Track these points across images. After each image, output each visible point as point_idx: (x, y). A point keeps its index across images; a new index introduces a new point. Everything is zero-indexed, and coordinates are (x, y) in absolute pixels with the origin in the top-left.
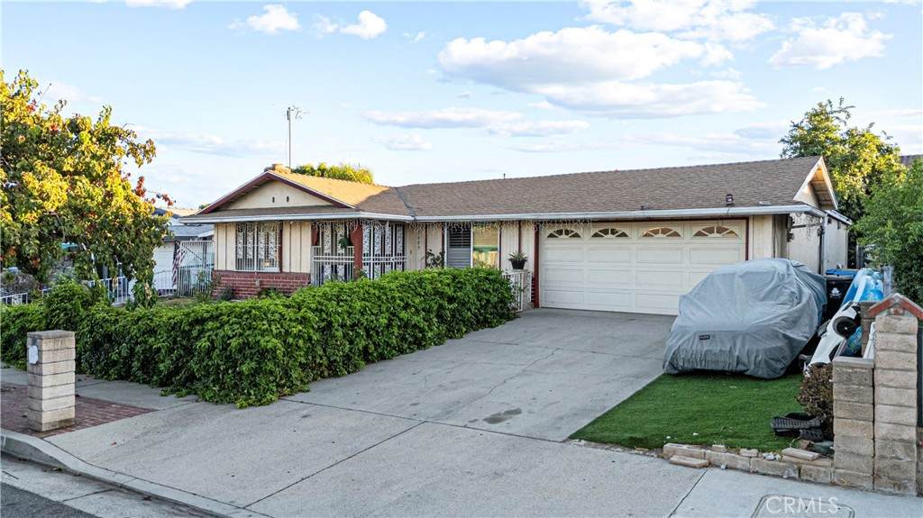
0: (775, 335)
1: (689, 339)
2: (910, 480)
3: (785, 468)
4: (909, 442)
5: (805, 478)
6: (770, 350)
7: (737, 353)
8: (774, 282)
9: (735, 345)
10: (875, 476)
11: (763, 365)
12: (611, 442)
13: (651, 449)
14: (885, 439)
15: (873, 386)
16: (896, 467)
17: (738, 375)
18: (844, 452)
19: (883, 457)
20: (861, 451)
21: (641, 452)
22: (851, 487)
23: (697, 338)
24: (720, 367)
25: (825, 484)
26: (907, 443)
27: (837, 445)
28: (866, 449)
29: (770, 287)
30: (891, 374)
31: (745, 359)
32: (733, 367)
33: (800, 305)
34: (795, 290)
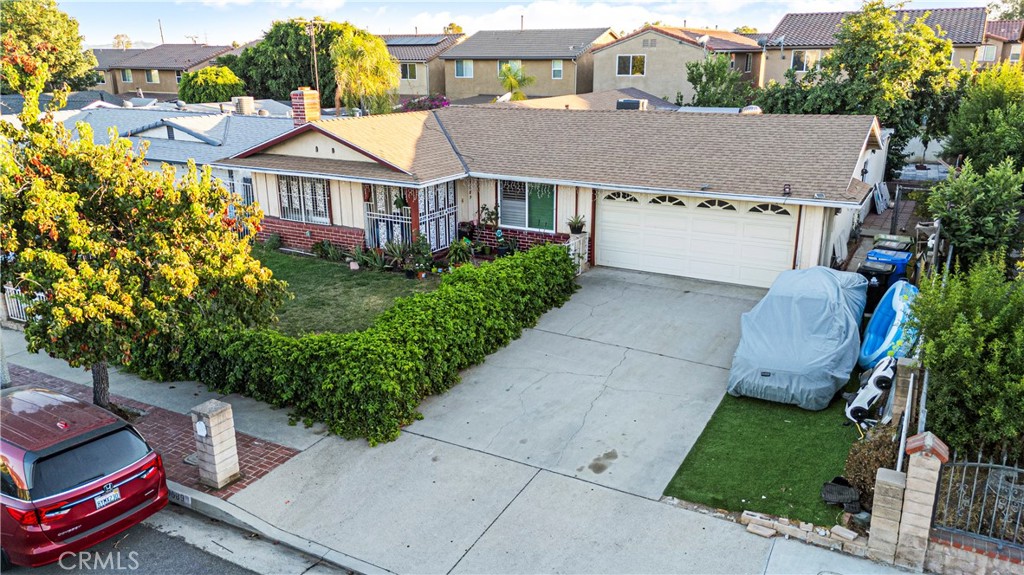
0: (825, 377)
1: (752, 374)
2: (920, 562)
3: (832, 542)
4: (924, 539)
5: (846, 550)
6: (819, 390)
7: (792, 392)
8: (825, 314)
9: (791, 383)
10: (896, 556)
11: (813, 402)
12: (698, 502)
13: (730, 511)
14: (907, 534)
15: (903, 500)
16: (912, 553)
17: (792, 407)
18: (877, 539)
19: (903, 545)
20: (888, 540)
21: (723, 515)
22: (877, 561)
23: (759, 374)
24: (777, 400)
25: (860, 557)
26: (921, 540)
27: (871, 532)
28: (892, 538)
29: (822, 319)
30: (917, 494)
31: (798, 396)
32: (788, 401)
33: (847, 341)
34: (843, 324)
